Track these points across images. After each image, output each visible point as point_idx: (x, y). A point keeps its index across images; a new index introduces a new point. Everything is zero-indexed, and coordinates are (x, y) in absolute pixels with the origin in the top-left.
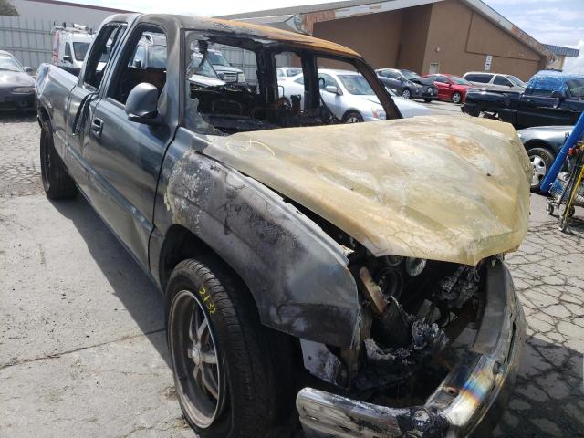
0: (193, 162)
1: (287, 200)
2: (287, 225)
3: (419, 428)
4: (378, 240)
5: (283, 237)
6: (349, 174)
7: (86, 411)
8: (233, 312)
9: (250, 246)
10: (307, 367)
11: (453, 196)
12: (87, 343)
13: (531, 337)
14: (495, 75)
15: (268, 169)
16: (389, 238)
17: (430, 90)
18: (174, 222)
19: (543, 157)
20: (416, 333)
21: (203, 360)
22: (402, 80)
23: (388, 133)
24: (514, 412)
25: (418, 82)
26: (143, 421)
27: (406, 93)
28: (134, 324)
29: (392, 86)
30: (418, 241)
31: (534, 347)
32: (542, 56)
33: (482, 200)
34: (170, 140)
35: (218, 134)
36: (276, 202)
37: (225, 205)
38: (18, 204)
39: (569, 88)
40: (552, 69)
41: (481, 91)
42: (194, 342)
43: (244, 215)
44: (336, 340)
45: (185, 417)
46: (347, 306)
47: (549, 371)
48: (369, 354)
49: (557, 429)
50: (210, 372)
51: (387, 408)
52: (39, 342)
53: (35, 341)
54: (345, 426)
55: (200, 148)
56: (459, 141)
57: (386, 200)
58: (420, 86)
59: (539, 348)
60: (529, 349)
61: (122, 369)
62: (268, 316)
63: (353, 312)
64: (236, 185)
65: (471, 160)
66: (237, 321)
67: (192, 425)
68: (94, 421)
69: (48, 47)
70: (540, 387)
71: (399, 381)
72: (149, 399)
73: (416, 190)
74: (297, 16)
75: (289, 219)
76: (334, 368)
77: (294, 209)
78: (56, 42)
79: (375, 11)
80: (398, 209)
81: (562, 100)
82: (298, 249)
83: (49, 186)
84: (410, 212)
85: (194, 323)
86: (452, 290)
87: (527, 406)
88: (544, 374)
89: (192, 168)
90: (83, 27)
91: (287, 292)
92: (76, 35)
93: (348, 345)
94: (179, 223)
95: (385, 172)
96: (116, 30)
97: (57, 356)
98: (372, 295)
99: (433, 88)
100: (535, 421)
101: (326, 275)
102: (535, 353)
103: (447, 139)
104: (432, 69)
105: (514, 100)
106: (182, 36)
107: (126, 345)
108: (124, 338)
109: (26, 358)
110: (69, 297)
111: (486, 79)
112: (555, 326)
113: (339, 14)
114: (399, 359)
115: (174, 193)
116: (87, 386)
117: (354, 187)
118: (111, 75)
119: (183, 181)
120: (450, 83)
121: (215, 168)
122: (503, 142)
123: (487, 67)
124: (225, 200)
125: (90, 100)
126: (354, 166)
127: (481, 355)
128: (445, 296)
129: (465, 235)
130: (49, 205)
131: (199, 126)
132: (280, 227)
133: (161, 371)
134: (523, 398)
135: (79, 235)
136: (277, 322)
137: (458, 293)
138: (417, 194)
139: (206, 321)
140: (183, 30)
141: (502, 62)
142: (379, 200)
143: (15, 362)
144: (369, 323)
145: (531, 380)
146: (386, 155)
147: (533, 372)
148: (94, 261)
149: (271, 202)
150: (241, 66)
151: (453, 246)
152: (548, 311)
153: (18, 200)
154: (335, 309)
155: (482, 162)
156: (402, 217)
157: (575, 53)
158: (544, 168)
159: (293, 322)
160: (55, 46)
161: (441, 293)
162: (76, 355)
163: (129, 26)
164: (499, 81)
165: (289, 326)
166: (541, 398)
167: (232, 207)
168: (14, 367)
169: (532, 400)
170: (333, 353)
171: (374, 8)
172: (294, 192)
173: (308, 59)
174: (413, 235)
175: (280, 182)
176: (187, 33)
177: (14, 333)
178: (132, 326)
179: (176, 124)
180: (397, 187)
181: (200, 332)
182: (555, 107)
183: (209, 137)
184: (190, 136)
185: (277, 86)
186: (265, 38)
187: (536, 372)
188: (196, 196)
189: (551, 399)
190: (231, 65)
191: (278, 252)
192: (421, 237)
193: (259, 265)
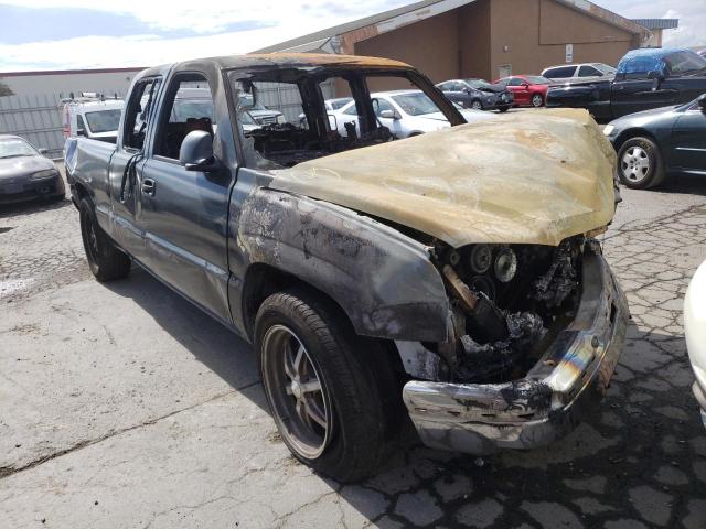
0: (261, 199)
1: (361, 213)
2: (366, 236)
3: (523, 397)
4: (455, 232)
5: (364, 247)
6: (418, 181)
7: (195, 464)
8: (327, 331)
9: (334, 264)
10: (408, 372)
11: (526, 185)
12: (178, 407)
13: (649, 334)
14: (579, 66)
15: (337, 190)
16: (467, 230)
17: (503, 97)
18: (252, 262)
19: (644, 146)
20: (511, 327)
21: (304, 391)
22: (469, 91)
23: (453, 138)
24: (636, 404)
25: (490, 91)
26: (253, 464)
27: (477, 104)
28: (223, 383)
29: (457, 99)
30: (496, 229)
31: (653, 343)
32: (633, 34)
33: (558, 185)
34: (233, 182)
35: (279, 168)
36: (351, 217)
37: (302, 232)
38: (69, 293)
39: (667, 65)
40: (649, 47)
41: (563, 86)
42: (292, 377)
43: (322, 236)
44: (431, 336)
45: (295, 456)
46: (435, 300)
47: (670, 362)
48: (467, 349)
49: (683, 413)
50: (313, 401)
51: (491, 385)
52: (130, 413)
53: (127, 412)
54: (454, 410)
55: (265, 184)
56: (528, 134)
57: (460, 199)
58: (491, 94)
59: (658, 343)
60: (647, 346)
61: (220, 424)
62: (362, 325)
63: (443, 305)
64: (309, 210)
65: (544, 150)
66: (332, 339)
67: (303, 461)
68: (206, 470)
69: (56, 124)
70: (662, 378)
71: (501, 369)
72: (255, 446)
73: (487, 185)
74: (334, 39)
75: (366, 230)
76: (435, 365)
77: (370, 220)
78: (65, 117)
79: (424, 17)
80: (472, 205)
81: (661, 80)
82: (380, 254)
83: (97, 267)
84: (484, 206)
85: (288, 358)
86: (549, 288)
87: (649, 397)
88: (665, 366)
89: (262, 204)
90: (93, 94)
91: (377, 298)
92: (87, 104)
93: (443, 339)
94: (258, 260)
95: (455, 174)
96: (150, 85)
97: (153, 423)
98: (460, 291)
99: (507, 93)
100: (659, 410)
101: (411, 272)
102: (653, 348)
103: (516, 134)
104: (503, 72)
105: (603, 90)
106: (225, 78)
107: (219, 402)
108: (216, 397)
109: (123, 428)
110: (149, 368)
111: (569, 73)
112: (675, 319)
113: (383, 28)
114: (497, 351)
115: (247, 233)
116: (191, 443)
117: (425, 192)
118: (154, 131)
119: (254, 219)
120: (527, 85)
121: (285, 199)
122: (577, 128)
123: (569, 59)
124: (300, 227)
125: (135, 163)
126: (421, 174)
127: (578, 331)
128: (541, 296)
129: (542, 218)
130: (101, 287)
131: (259, 164)
132: (359, 239)
133: (260, 420)
134: (645, 391)
135: (143, 310)
136: (371, 328)
137: (555, 291)
138: (488, 188)
139: (302, 349)
140: (225, 71)
141: (585, 49)
142: (452, 200)
143: (113, 433)
144: (462, 321)
145: (651, 373)
146: (454, 159)
147: (653, 366)
148: (165, 333)
149: (346, 218)
150: (278, 107)
151: (531, 229)
152: (666, 306)
153: (68, 288)
154: (425, 306)
155: (555, 150)
156: (477, 211)
157: (673, 23)
158: (647, 159)
159: (386, 326)
160: (65, 122)
161: (536, 293)
162: (171, 419)
163: (165, 77)
164: (585, 72)
165: (384, 331)
166: (664, 387)
167: (309, 231)
168: (114, 437)
169: (654, 391)
170: (431, 350)
171: (423, 13)
172: (367, 205)
173: (357, 82)
174: (489, 224)
175: (351, 199)
176: (229, 73)
177: (104, 408)
178: (222, 385)
179: (236, 165)
180: (469, 185)
181: (296, 366)
182: (654, 89)
183: (271, 171)
184: (251, 174)
185: (327, 116)
186: (310, 65)
187: (657, 365)
188: (270, 230)
189: (675, 387)
190: (266, 108)
191: (360, 262)
192: (498, 226)
193: (345, 279)
